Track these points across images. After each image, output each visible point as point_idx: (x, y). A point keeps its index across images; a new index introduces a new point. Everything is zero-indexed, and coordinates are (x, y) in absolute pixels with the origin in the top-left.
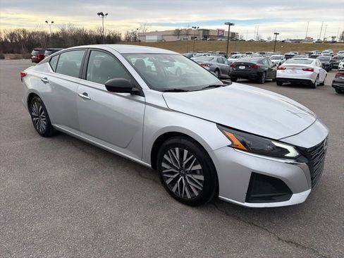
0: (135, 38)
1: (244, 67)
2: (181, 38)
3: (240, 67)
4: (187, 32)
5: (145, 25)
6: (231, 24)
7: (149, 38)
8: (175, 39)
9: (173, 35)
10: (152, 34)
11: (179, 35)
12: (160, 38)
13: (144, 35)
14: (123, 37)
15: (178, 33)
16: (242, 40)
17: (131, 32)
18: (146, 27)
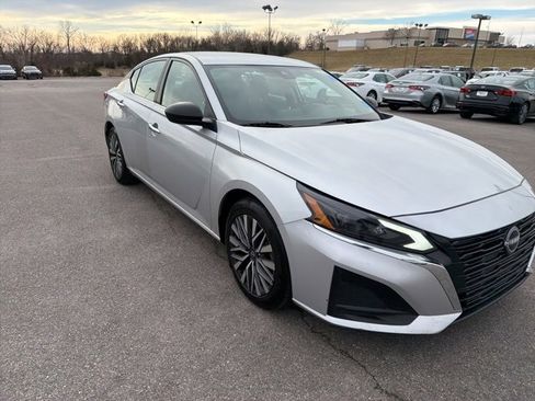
0: (321, 45)
1: (485, 94)
2: (397, 43)
3: (478, 94)
4: (408, 34)
5: (339, 22)
6: (482, 18)
7: (343, 45)
8: (386, 44)
9: (384, 39)
10: (348, 37)
11: (393, 38)
12: (361, 44)
13: (335, 39)
14: (302, 44)
15: (392, 35)
16: (510, 47)
17: (316, 34)
18: (340, 27)
